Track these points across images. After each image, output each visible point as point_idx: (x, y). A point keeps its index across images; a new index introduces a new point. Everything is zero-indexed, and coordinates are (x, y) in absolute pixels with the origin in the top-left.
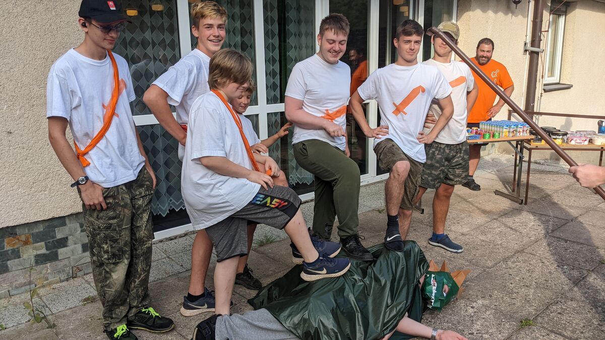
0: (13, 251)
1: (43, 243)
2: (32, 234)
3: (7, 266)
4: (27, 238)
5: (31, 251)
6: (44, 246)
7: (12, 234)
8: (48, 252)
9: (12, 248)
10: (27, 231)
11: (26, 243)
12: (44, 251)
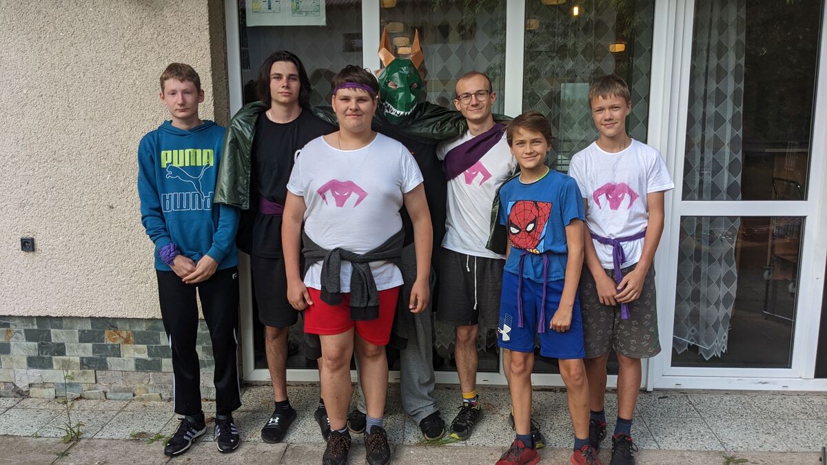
0: (113, 347)
1: (145, 346)
2: (134, 332)
3: (106, 363)
4: (128, 336)
5: (132, 351)
6: (147, 350)
7: (113, 327)
8: (150, 359)
9: (112, 343)
10: (128, 327)
11: (127, 341)
12: (145, 356)
